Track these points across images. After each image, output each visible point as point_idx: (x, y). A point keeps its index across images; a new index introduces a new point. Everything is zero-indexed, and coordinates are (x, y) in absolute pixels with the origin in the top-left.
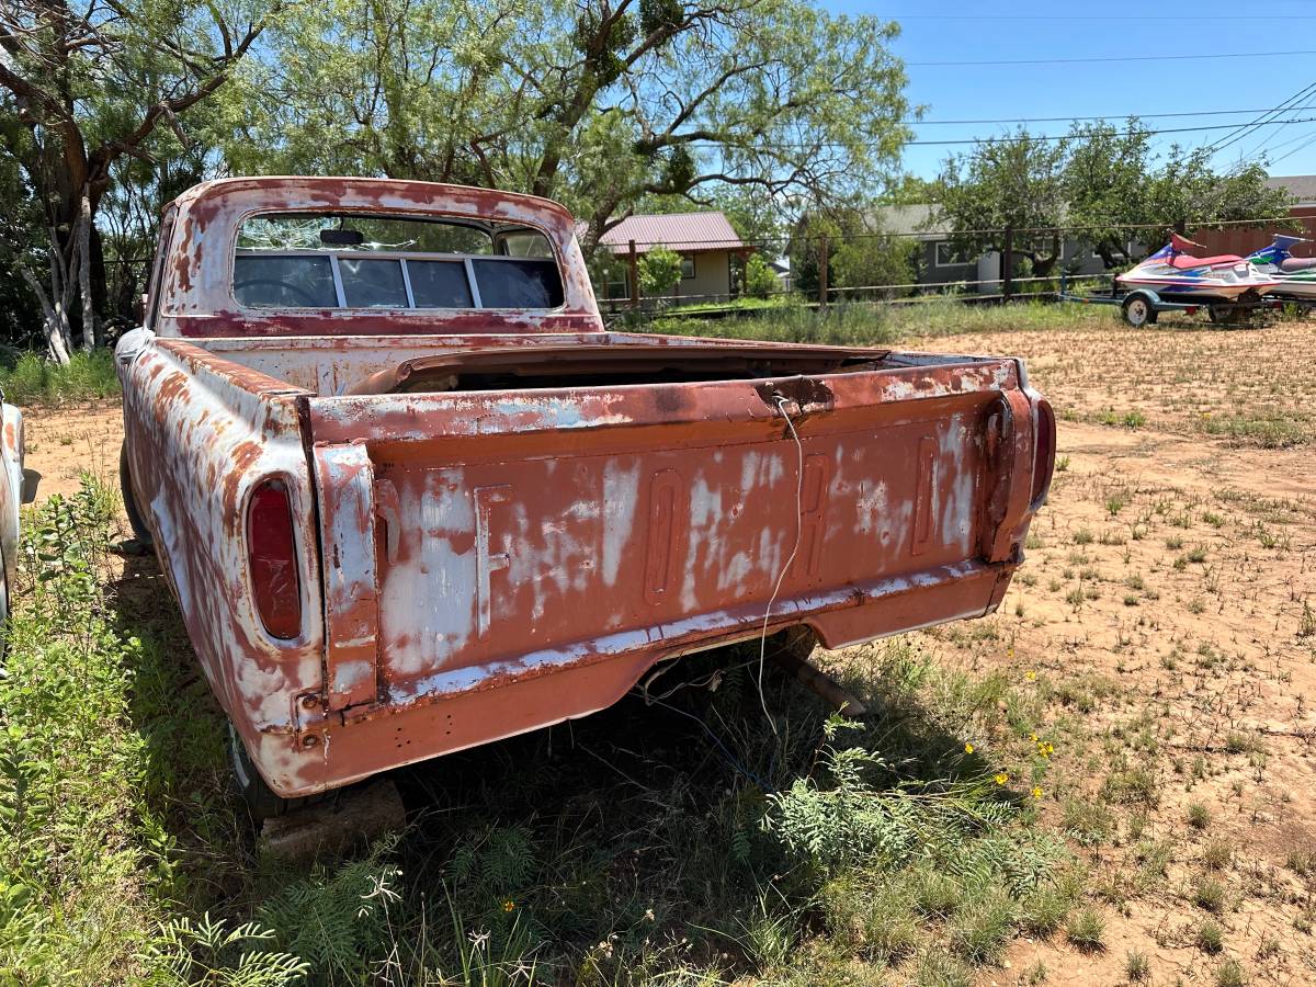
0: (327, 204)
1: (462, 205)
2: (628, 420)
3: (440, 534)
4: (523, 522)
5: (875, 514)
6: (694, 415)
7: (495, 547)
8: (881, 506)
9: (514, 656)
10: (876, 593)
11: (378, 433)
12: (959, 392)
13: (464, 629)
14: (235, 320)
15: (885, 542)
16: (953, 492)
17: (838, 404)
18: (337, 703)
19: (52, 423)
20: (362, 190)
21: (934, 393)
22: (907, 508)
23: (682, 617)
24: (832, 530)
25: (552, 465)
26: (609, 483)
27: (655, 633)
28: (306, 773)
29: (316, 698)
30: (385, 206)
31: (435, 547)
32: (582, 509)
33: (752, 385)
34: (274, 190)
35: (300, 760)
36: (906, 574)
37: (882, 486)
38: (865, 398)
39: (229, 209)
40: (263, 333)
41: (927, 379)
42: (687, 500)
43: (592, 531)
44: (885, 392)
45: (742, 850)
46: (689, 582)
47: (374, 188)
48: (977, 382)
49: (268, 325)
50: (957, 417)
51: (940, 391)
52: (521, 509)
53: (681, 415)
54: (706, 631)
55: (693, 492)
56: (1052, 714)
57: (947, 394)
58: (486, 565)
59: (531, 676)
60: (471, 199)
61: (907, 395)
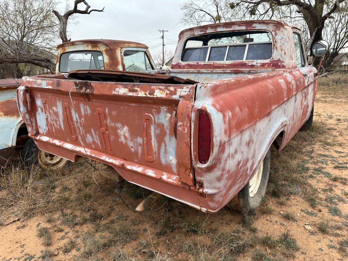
0: (203, 33)
1: (240, 27)
2: (52, 88)
3: (40, 107)
4: (48, 109)
5: (126, 137)
7: (46, 113)
8: (127, 135)
14: (180, 65)
15: (133, 150)
16: (165, 142)
17: (95, 92)
20: (212, 27)
22: (139, 140)
23: (82, 147)
24: (112, 138)
25: (50, 97)
26: (58, 104)
27: (74, 147)
30: (218, 31)
32: (55, 109)
33: (73, 82)
34: (192, 31)
37: (126, 128)
38: (106, 91)
39: (183, 37)
40: (184, 68)
41: (136, 88)
42: (71, 113)
43: (57, 115)
44: (115, 90)
46: (79, 137)
47: (215, 26)
48: (165, 94)
49: (185, 66)
50: (164, 108)
55: (72, 111)
58: (45, 116)
60: (244, 24)
61: (124, 93)
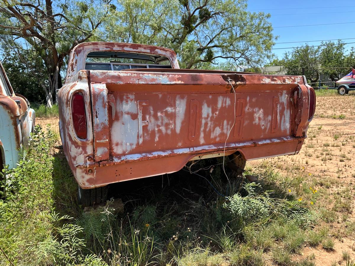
0: (110, 49)
1: (146, 50)
2: (183, 83)
3: (128, 113)
4: (152, 112)
5: (259, 119)
6: (203, 82)
7: (144, 119)
8: (261, 116)
9: (150, 152)
10: (260, 143)
11: (109, 81)
12: (285, 83)
13: (135, 142)
15: (263, 128)
16: (284, 115)
17: (247, 83)
18: (97, 159)
19: (47, 121)
20: (119, 46)
21: (277, 83)
22: (270, 118)
23: (200, 146)
24: (246, 123)
25: (160, 96)
26: (177, 102)
27: (192, 149)
28: (90, 181)
29: (92, 158)
30: (125, 50)
31: (126, 117)
32: (169, 109)
33: (220, 75)
34: (96, 45)
35: (88, 177)
36: (270, 139)
37: (262, 110)
38: (256, 82)
39: (84, 50)
41: (275, 78)
42: (201, 109)
43: (172, 116)
44: (262, 80)
45: (219, 218)
46: (202, 135)
47: (122, 45)
48: (291, 81)
50: (285, 92)
51: (279, 82)
52: (151, 108)
53: (199, 82)
54: (207, 150)
55: (203, 107)
56: (317, 189)
57: (281, 83)
58: (141, 124)
59: (155, 158)
60: (148, 48)
61: (269, 82)
